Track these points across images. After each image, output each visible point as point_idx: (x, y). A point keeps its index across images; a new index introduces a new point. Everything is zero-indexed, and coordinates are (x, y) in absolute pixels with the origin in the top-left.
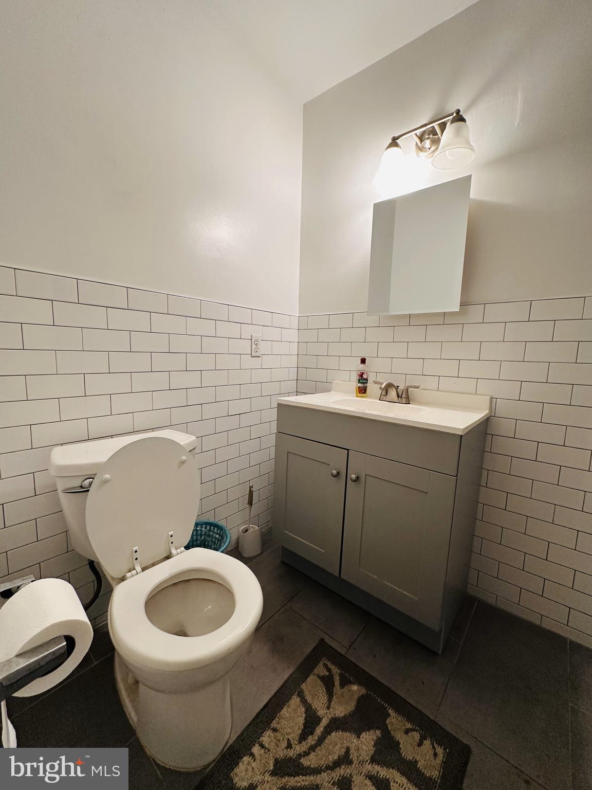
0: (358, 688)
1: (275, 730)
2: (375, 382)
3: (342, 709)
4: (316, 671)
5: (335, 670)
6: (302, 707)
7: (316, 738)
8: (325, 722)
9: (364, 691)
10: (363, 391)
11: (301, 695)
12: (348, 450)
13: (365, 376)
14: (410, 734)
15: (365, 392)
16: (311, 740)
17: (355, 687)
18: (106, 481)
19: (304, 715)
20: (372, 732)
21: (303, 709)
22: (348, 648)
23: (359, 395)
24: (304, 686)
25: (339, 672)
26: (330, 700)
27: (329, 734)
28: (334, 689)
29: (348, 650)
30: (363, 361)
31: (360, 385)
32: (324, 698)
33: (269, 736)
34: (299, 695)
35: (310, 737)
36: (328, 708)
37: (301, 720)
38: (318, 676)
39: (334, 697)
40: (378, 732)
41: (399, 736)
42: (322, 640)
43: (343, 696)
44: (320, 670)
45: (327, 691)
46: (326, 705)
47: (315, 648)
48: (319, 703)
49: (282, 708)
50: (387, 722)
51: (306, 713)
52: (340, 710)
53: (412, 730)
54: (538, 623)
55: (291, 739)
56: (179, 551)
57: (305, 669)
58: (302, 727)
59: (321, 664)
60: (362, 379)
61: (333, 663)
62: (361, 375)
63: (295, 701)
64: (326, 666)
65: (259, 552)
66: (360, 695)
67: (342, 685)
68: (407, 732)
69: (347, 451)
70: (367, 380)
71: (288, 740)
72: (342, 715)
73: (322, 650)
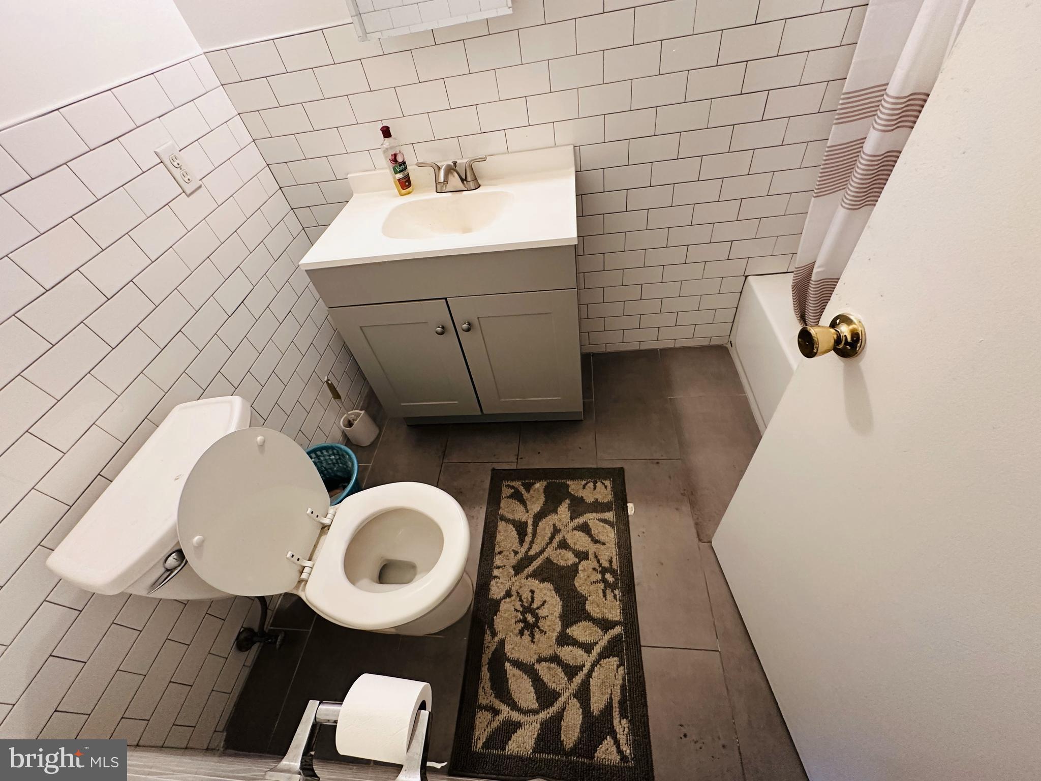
0: (540, 484)
1: (500, 553)
2: (420, 165)
3: (536, 505)
4: (503, 495)
5: (517, 484)
6: (509, 525)
7: (531, 535)
8: (530, 522)
9: (545, 483)
10: (406, 183)
11: (503, 518)
12: (446, 299)
13: (400, 159)
14: (587, 487)
15: (410, 185)
16: (528, 539)
17: (537, 485)
18: (201, 545)
19: (514, 529)
20: (563, 504)
21: (511, 526)
22: (516, 461)
23: (403, 192)
24: (501, 512)
25: (520, 483)
26: (525, 506)
27: (537, 526)
28: (524, 497)
29: (517, 462)
30: (386, 132)
31: (400, 176)
32: (522, 508)
33: (499, 559)
34: (501, 520)
35: (526, 537)
36: (527, 512)
37: (514, 533)
38: (508, 497)
39: (527, 502)
40: (568, 501)
41: (581, 493)
42: (493, 470)
43: (533, 497)
44: (506, 492)
45: (520, 502)
46: (525, 511)
47: (492, 479)
48: (518, 513)
49: (496, 536)
50: (569, 491)
51: (514, 527)
52: (536, 507)
53: (586, 484)
54: (638, 348)
55: (515, 549)
56: (329, 516)
57: (494, 500)
58: (517, 536)
59: (504, 488)
60: (399, 165)
61: (512, 480)
62: (394, 160)
63: (502, 525)
64: (508, 486)
65: (377, 432)
66: (544, 487)
67: (528, 490)
68: (584, 487)
69: (444, 301)
70: (404, 163)
71: (513, 550)
72: (539, 509)
73: (498, 477)
